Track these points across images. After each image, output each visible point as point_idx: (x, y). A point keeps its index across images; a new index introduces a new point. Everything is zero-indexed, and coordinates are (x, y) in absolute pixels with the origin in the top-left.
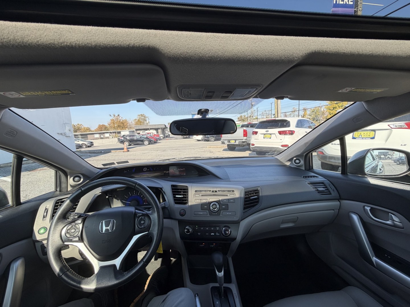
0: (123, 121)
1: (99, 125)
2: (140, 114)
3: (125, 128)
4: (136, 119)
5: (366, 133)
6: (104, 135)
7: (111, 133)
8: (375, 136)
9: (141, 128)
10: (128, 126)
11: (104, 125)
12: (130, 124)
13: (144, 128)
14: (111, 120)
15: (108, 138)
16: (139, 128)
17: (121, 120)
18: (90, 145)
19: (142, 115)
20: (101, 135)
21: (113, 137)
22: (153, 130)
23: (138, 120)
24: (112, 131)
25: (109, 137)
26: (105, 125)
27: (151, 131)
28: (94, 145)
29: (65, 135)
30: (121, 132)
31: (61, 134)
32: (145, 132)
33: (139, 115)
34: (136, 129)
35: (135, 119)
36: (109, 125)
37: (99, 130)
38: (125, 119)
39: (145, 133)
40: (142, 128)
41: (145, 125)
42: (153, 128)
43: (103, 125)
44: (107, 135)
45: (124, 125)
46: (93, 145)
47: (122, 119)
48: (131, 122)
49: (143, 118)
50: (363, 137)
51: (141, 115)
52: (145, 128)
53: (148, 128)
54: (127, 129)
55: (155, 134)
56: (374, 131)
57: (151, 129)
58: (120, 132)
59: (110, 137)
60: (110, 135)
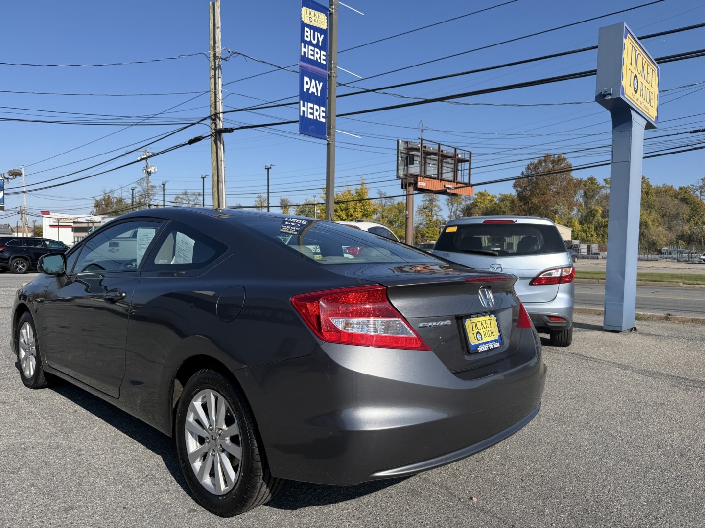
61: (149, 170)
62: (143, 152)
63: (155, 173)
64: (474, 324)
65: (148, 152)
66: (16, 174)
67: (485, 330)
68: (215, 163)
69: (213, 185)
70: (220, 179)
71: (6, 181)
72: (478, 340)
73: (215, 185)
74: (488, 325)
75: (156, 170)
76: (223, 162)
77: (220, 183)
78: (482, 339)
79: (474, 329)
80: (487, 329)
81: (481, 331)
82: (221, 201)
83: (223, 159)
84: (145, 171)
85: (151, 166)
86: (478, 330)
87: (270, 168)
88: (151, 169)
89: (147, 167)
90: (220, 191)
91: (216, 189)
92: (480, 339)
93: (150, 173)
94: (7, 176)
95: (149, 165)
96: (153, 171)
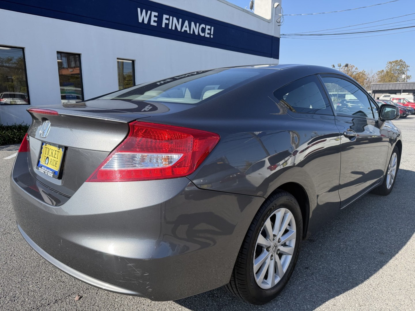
0: (357, 75)
2: (394, 60)
4: (383, 71)
9: (383, 89)
12: (369, 80)
13: (390, 89)
16: (380, 89)
19: (397, 61)
22: (408, 93)
23: (387, 72)
27: (403, 95)
32: (389, 96)
33: (390, 62)
34: (374, 89)
35: (380, 70)
38: (361, 71)
39: (389, 99)
40: (387, 89)
41: (398, 82)
42: (411, 88)
47: (357, 71)
48: (372, 77)
49: (398, 68)
52: (393, 89)
53: (400, 89)
55: (409, 102)
57: (405, 91)
64: (47, 149)
67: (53, 158)
72: (45, 163)
74: (56, 156)
78: (47, 164)
79: (47, 154)
80: (54, 159)
81: (50, 158)
86: (48, 156)
92: (47, 163)
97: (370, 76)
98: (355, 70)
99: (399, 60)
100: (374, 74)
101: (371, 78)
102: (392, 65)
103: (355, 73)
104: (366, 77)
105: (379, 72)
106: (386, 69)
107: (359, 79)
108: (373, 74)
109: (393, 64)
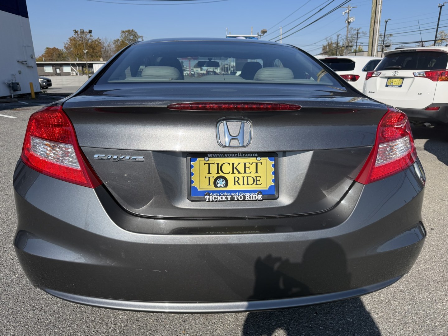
1: (47, 48)
2: (127, 30)
3: (97, 57)
4: (118, 40)
5: (396, 81)
6: (61, 68)
7: (73, 65)
8: (402, 84)
10: (103, 52)
11: (57, 49)
12: (105, 50)
14: (71, 40)
15: (68, 74)
17: (90, 41)
18: (46, 84)
20: (56, 69)
21: (78, 74)
23: (122, 41)
24: (75, 62)
25: (70, 73)
26: (59, 48)
28: (52, 85)
29: (26, 64)
30: (94, 65)
31: (22, 63)
33: (123, 32)
35: (116, 39)
36: (67, 48)
37: (49, 58)
38: (96, 38)
43: (55, 49)
44: (67, 69)
45: (95, 51)
46: (50, 85)
48: (109, 46)
49: (131, 38)
50: (393, 85)
51: (129, 31)
54: (101, 59)
56: (403, 78)
58: (92, 64)
59: (73, 73)
60: (72, 70)
61: (349, 21)
62: (347, 7)
63: (353, 22)
65: (350, 7)
66: (264, 32)
68: (374, 8)
69: (371, 25)
70: (376, 21)
71: (259, 37)
73: (372, 26)
75: (354, 20)
76: (380, 5)
77: (375, 23)
82: (374, 38)
83: (380, 3)
84: (346, 22)
85: (351, 18)
87: (443, 5)
88: (351, 20)
89: (348, 18)
90: (375, 30)
91: (372, 28)
93: (350, 23)
94: (260, 34)
95: (350, 17)
96: (352, 21)
97: (106, 45)
98: (90, 38)
99: (131, 30)
100: (110, 43)
101: (107, 47)
102: (126, 35)
103: (91, 41)
104: (102, 46)
105: (115, 41)
106: (121, 38)
107: (96, 48)
108: (108, 43)
109: (126, 33)
